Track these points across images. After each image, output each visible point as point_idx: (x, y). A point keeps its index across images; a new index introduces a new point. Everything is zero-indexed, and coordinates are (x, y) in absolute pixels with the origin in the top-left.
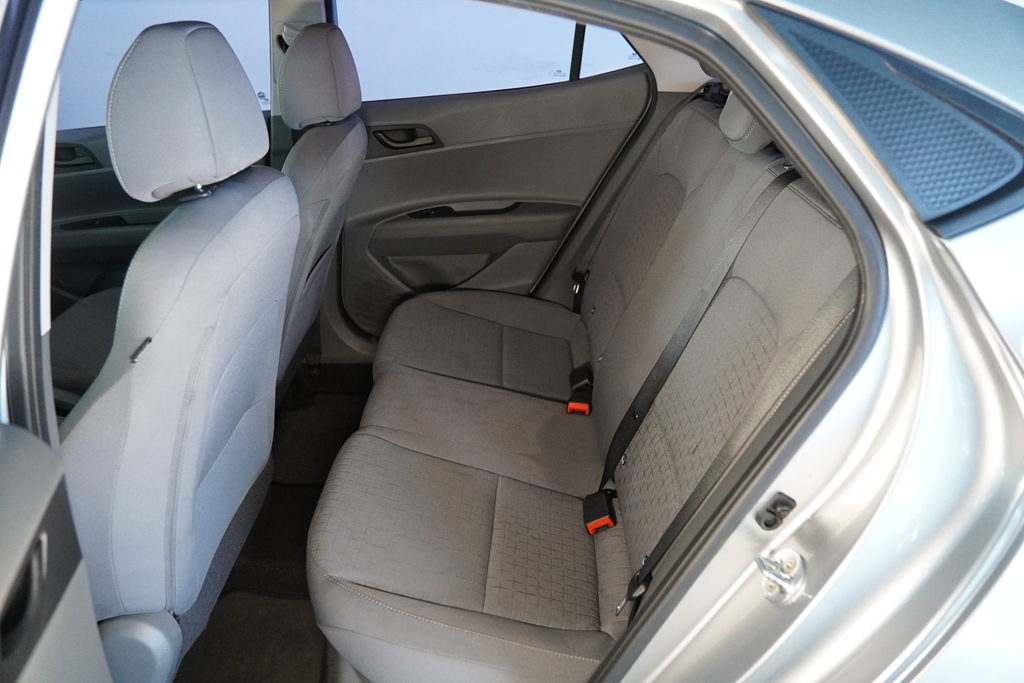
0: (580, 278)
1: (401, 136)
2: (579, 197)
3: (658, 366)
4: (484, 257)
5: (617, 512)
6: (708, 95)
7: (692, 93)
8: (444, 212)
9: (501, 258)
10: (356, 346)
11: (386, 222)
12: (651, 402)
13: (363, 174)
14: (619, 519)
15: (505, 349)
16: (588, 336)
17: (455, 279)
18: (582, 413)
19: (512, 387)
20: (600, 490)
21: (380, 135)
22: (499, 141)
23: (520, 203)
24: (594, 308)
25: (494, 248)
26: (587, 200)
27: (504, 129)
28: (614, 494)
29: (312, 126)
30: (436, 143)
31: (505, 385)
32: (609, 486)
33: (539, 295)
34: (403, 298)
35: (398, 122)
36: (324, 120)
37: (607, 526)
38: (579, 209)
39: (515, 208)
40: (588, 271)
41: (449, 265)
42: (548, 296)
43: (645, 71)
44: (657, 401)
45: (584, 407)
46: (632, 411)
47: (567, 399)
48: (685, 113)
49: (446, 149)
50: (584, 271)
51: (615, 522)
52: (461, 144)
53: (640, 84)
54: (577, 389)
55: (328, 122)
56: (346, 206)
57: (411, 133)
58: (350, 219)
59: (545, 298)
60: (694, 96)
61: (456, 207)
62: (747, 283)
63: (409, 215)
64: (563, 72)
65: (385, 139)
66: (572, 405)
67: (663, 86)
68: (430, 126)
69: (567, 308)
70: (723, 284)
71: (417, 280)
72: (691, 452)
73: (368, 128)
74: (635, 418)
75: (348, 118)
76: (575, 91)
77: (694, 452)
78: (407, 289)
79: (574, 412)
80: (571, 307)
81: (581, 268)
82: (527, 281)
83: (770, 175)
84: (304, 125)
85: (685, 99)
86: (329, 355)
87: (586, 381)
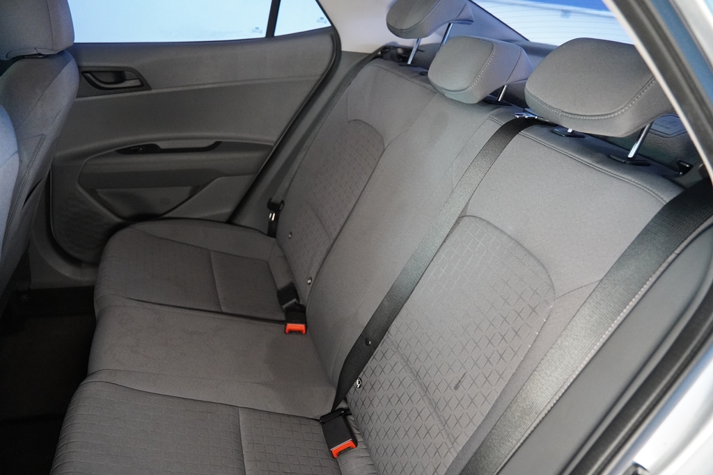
0: (275, 207)
1: (110, 78)
2: (272, 137)
3: (389, 296)
4: (188, 189)
5: (355, 431)
6: (387, 55)
7: (370, 55)
8: (151, 149)
9: (203, 190)
10: (67, 273)
11: (95, 157)
12: (385, 330)
13: (74, 112)
14: (359, 439)
15: (215, 275)
16: (285, 258)
17: (160, 209)
18: (299, 332)
19: (230, 312)
20: (333, 411)
21: (88, 75)
22: (202, 87)
23: (221, 142)
24: (291, 234)
25: (196, 181)
26: (278, 140)
27: (207, 77)
28: (347, 412)
29: (23, 57)
30: (144, 85)
31: (224, 309)
32: (343, 405)
33: (236, 221)
34: (116, 229)
35: (107, 64)
36: (35, 52)
37: (349, 448)
38: (272, 147)
39: (216, 146)
40: (283, 202)
41: (155, 197)
42: (244, 223)
43: (332, 34)
44: (393, 329)
45: (301, 327)
46: (364, 338)
47: (283, 318)
48: (369, 70)
49: (153, 91)
50: (280, 201)
51: (355, 442)
52: (166, 88)
53: (326, 44)
54: (287, 309)
55: (40, 54)
56: (57, 143)
57: (120, 75)
58: (58, 154)
59: (242, 224)
60: (374, 56)
61: (162, 145)
62: (488, 223)
63: (118, 151)
64: (260, 29)
65: (94, 80)
66: (291, 326)
67: (346, 47)
68: (139, 71)
69: (263, 233)
70: (457, 222)
71: (127, 211)
72: (453, 386)
73: (79, 67)
74: (367, 344)
75: (61, 53)
76: (271, 47)
77: (456, 387)
78: (118, 220)
79: (291, 332)
80: (266, 232)
81: (276, 199)
82: (227, 210)
83: (492, 123)
84: (13, 55)
85: (366, 58)
86: (39, 280)
87: (294, 300)
